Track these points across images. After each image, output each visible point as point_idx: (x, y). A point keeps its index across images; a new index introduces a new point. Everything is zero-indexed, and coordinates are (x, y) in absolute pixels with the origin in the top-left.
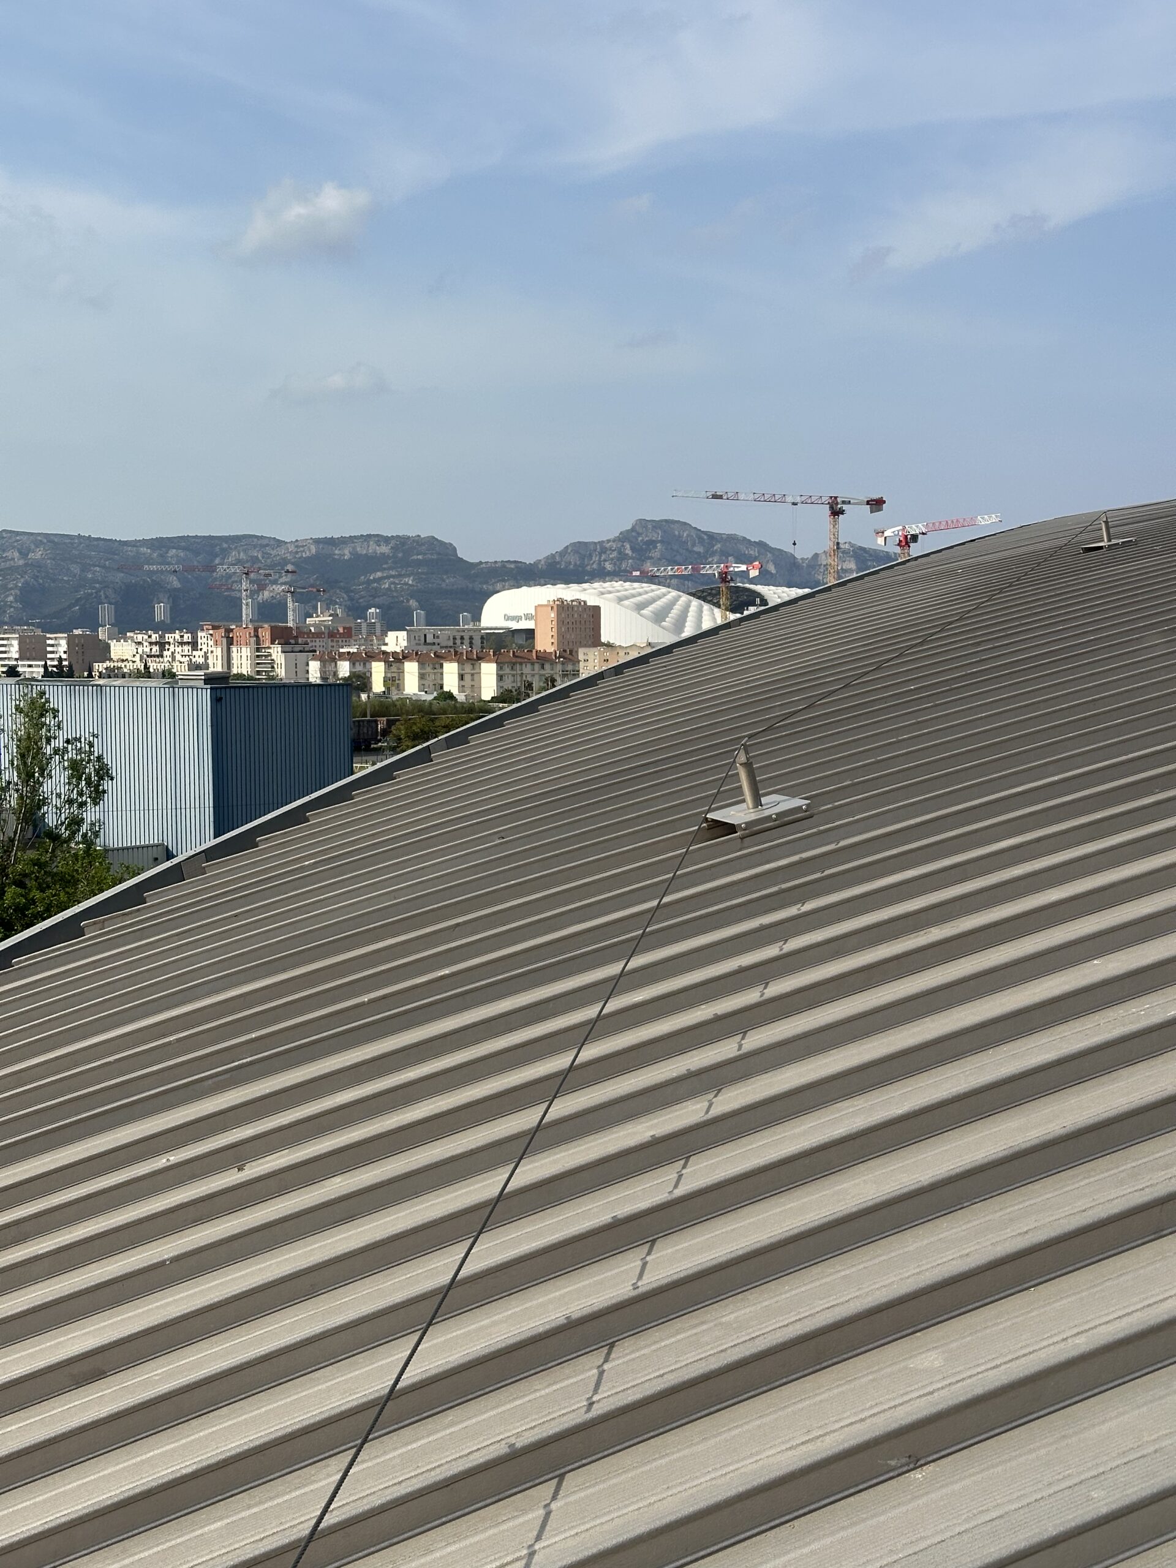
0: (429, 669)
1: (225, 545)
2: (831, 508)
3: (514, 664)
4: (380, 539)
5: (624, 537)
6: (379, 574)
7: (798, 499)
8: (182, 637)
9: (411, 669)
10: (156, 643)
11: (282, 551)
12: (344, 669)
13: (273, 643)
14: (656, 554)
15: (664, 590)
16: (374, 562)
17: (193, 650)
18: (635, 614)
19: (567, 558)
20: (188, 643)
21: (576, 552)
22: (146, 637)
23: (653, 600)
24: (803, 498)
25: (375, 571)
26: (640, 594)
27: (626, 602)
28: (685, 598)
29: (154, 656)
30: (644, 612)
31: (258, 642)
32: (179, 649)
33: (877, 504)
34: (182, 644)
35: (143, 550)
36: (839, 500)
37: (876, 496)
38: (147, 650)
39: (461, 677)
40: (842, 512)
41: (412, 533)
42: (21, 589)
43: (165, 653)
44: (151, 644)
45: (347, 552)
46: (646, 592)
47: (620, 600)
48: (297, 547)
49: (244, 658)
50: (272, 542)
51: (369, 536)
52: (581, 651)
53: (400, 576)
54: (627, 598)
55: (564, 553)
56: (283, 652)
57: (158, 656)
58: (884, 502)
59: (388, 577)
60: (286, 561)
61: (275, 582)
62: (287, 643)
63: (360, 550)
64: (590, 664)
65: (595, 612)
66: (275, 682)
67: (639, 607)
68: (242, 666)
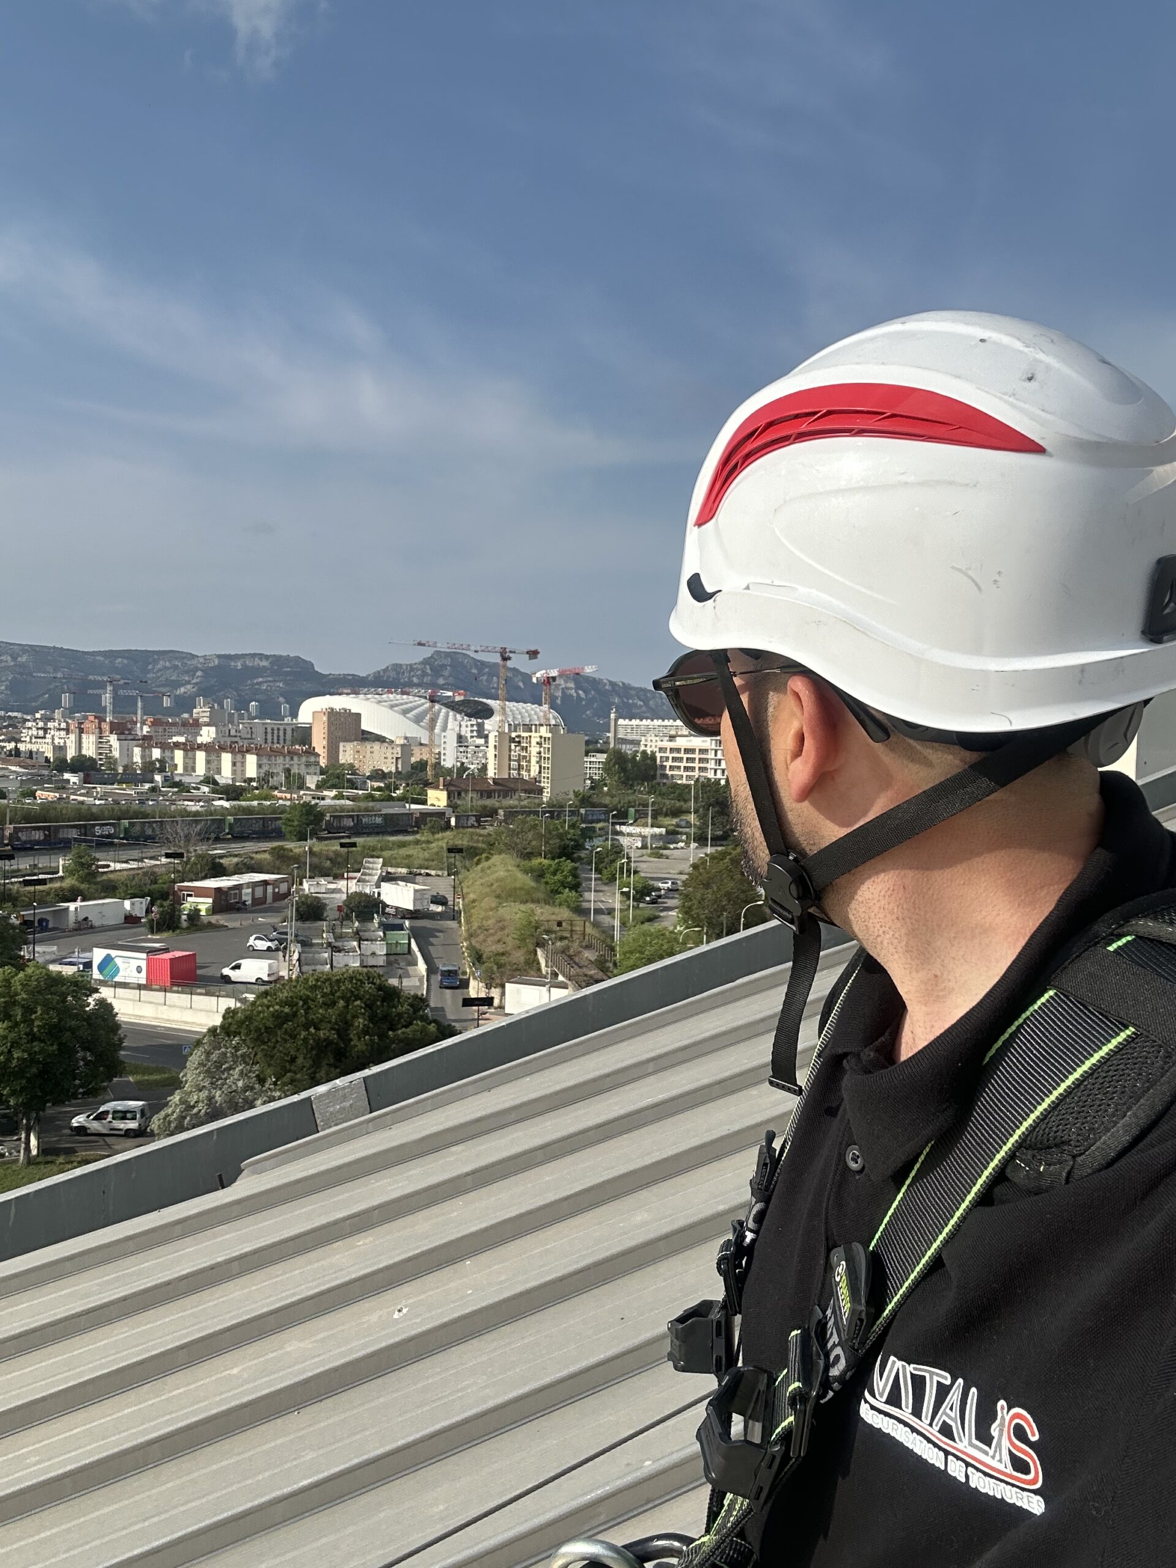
1: (156, 657)
2: (502, 655)
3: (270, 756)
4: (261, 656)
6: (260, 680)
7: (478, 648)
8: (59, 725)
9: (201, 756)
10: (41, 728)
11: (195, 662)
12: (156, 753)
13: (111, 733)
14: (446, 673)
16: (258, 671)
17: (67, 734)
18: (402, 717)
19: (387, 674)
20: (63, 729)
21: (394, 670)
22: (34, 724)
23: (416, 708)
24: (483, 648)
25: (258, 677)
26: (406, 703)
27: (396, 709)
29: (40, 738)
30: (408, 715)
31: (101, 733)
32: (57, 733)
33: (533, 654)
34: (59, 730)
36: (507, 650)
37: (533, 649)
38: (35, 733)
39: (234, 764)
40: (509, 658)
41: (284, 654)
42: (10, 682)
43: (47, 736)
44: (38, 729)
45: (239, 664)
46: (411, 702)
47: (392, 707)
48: (205, 659)
49: (91, 743)
50: (189, 656)
52: (341, 745)
53: (275, 681)
54: (397, 705)
55: (386, 670)
56: (118, 740)
57: (42, 738)
58: (538, 653)
59: (266, 682)
60: (197, 669)
61: (188, 683)
62: (123, 733)
63: (249, 663)
64: (347, 754)
65: (358, 716)
66: (111, 762)
67: (405, 712)
68: (89, 749)
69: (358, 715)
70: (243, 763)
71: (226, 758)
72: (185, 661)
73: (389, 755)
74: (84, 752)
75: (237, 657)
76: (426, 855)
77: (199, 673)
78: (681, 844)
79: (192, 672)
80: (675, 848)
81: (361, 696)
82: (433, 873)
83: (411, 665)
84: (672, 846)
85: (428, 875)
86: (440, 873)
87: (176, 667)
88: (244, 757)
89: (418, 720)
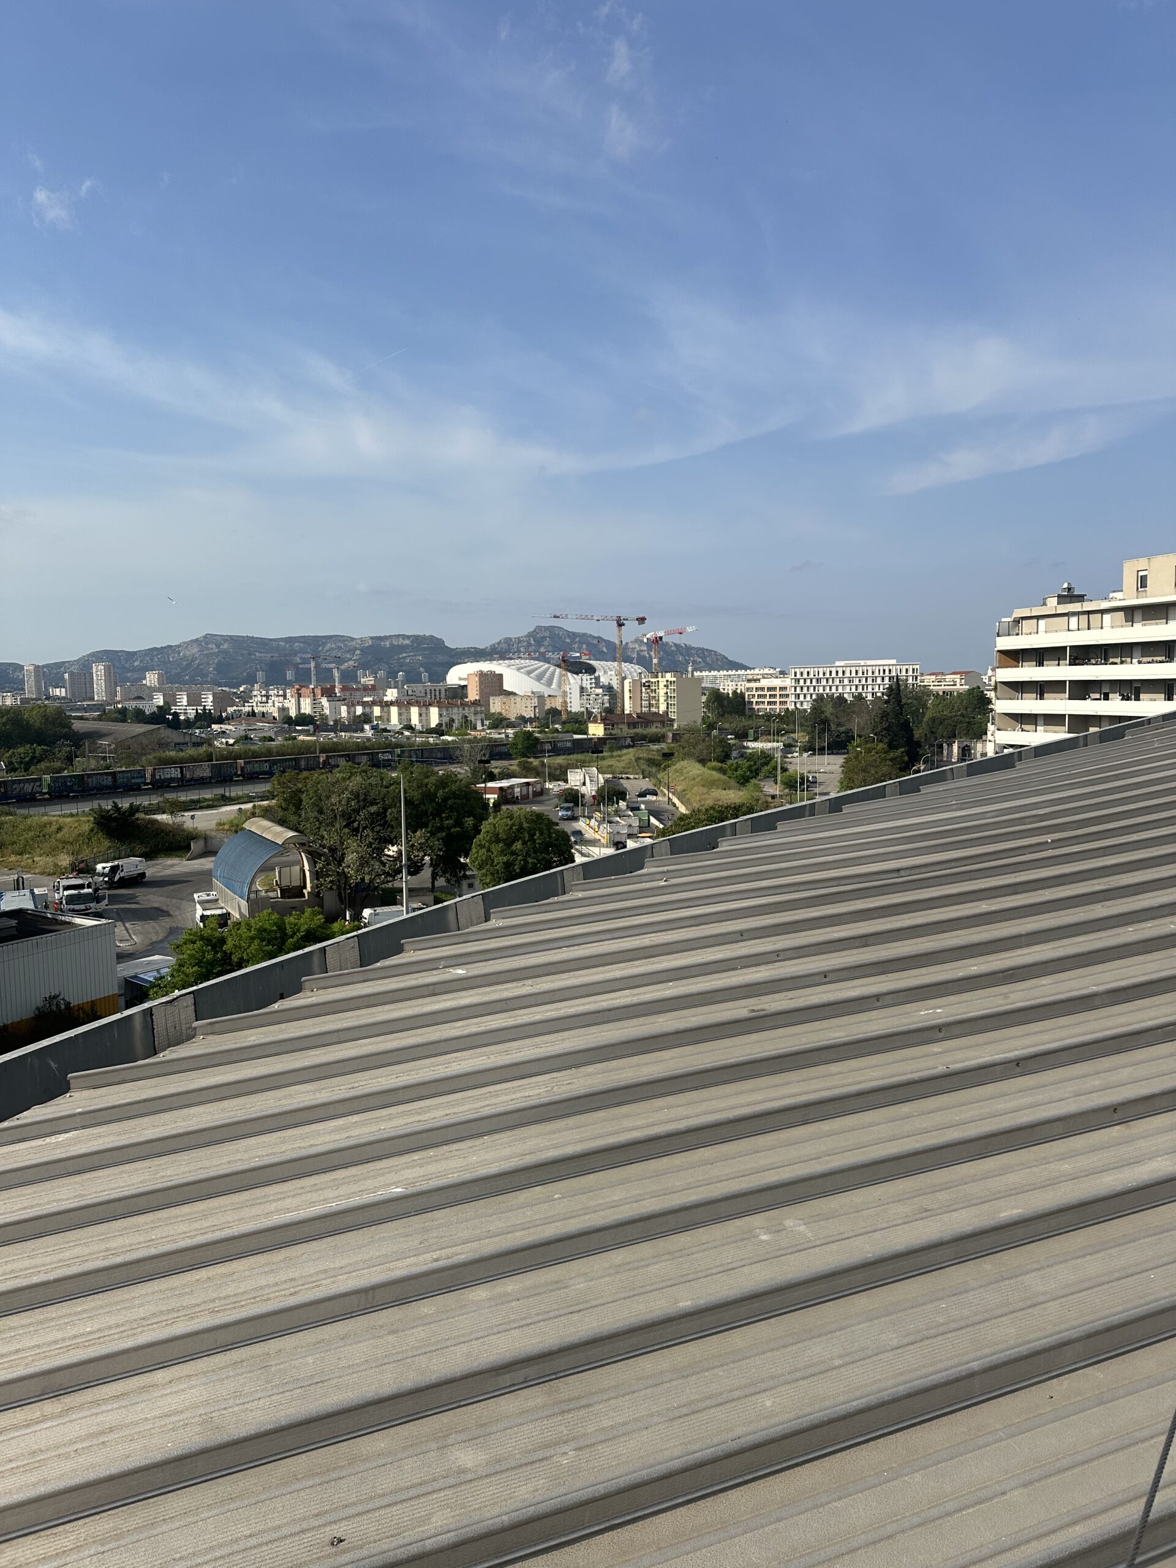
0: (403, 710)
2: (618, 622)
3: (448, 708)
5: (530, 635)
6: (404, 655)
7: (600, 618)
8: (278, 693)
9: (394, 710)
10: (264, 696)
11: (353, 643)
12: (359, 710)
13: (322, 696)
14: (546, 643)
15: (542, 664)
16: (402, 648)
17: (286, 699)
18: (526, 677)
19: (501, 645)
22: (258, 693)
23: (537, 669)
25: (402, 653)
26: (529, 666)
27: (522, 670)
28: (552, 668)
29: (265, 702)
30: (531, 675)
31: (314, 696)
32: (276, 699)
33: (642, 620)
34: (278, 696)
35: (281, 643)
36: (622, 618)
37: (641, 616)
38: (260, 699)
39: (420, 715)
40: (623, 625)
41: (421, 634)
42: (216, 664)
43: (270, 701)
44: (262, 696)
45: (388, 643)
46: (533, 665)
47: (519, 669)
48: (362, 641)
49: (308, 704)
50: (349, 639)
51: (399, 635)
52: (491, 698)
53: (415, 655)
54: (522, 668)
55: (499, 643)
56: (328, 701)
57: (267, 702)
58: (646, 619)
59: (409, 656)
60: (356, 649)
61: (350, 659)
62: (331, 696)
63: (395, 643)
64: (496, 705)
65: (500, 677)
66: (324, 718)
67: (529, 673)
68: (307, 708)
69: (501, 675)
70: (428, 714)
71: (414, 711)
72: (347, 643)
73: (529, 705)
74: (302, 711)
75: (385, 638)
76: (622, 764)
77: (358, 652)
78: (796, 754)
79: (352, 651)
80: (792, 757)
81: (495, 662)
82: (631, 776)
83: (518, 638)
84: (789, 756)
85: (628, 778)
86: (637, 776)
87: (340, 648)
88: (427, 709)
89: (539, 678)
